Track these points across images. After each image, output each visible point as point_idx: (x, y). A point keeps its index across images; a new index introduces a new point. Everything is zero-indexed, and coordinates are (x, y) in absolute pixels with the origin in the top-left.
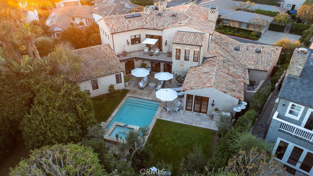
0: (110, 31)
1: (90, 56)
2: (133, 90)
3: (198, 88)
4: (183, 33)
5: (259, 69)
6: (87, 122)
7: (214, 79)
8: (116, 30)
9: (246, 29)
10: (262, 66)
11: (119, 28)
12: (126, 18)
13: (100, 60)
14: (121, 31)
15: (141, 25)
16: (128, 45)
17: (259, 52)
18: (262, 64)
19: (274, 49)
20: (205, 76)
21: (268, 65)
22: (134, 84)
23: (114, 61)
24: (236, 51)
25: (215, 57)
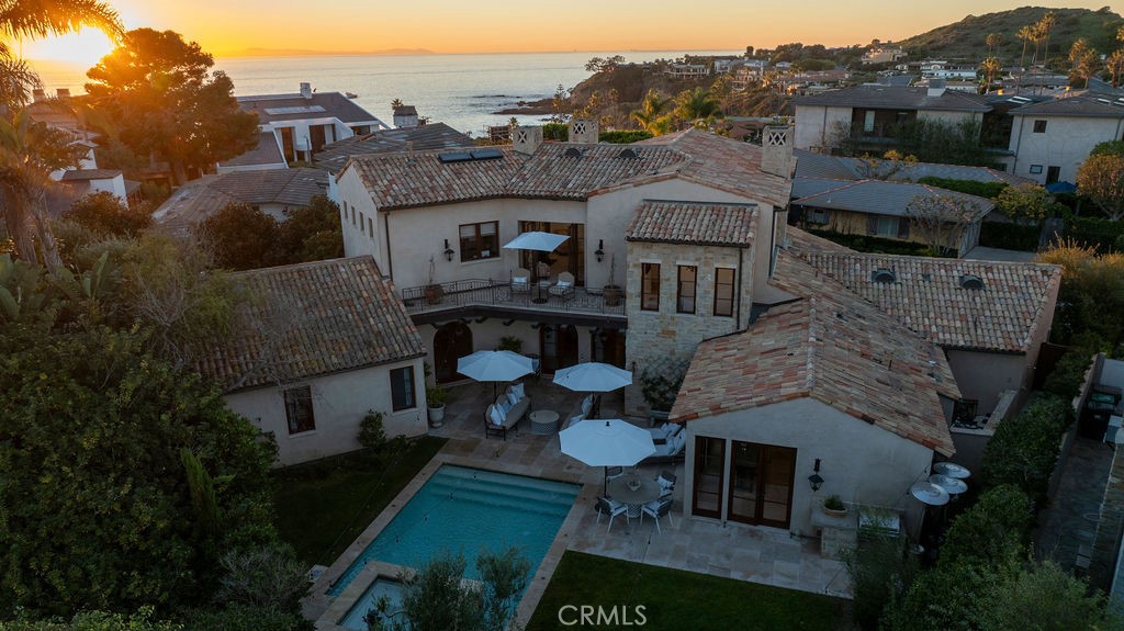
0: (377, 200)
1: (290, 295)
2: (464, 439)
3: (744, 403)
4: (666, 205)
5: (988, 346)
6: (229, 537)
7: (810, 366)
8: (402, 198)
9: (898, 240)
10: (999, 334)
11: (416, 191)
12: (442, 162)
13: (329, 312)
14: (422, 201)
15: (499, 183)
16: (450, 260)
17: (975, 285)
18: (997, 327)
19: (1032, 273)
20: (771, 361)
21: (1021, 332)
22: (465, 417)
23: (388, 316)
24: (881, 284)
25: (802, 299)
